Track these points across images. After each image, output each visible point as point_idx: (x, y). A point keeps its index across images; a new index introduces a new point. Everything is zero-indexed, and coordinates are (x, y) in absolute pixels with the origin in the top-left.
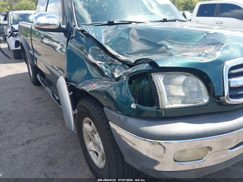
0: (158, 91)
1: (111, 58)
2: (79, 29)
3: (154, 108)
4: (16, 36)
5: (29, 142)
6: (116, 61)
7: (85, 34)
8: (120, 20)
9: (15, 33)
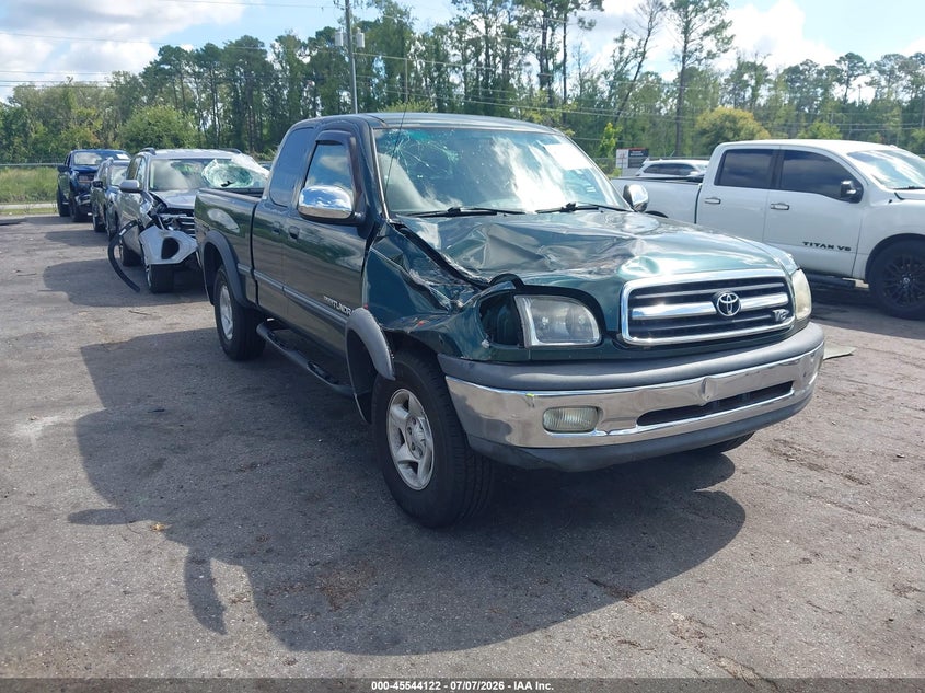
0: (523, 322)
1: (452, 277)
2: (391, 221)
3: (516, 348)
4: (166, 224)
5: (253, 466)
6: (462, 281)
7: (403, 232)
8: (472, 207)
9: (166, 216)
